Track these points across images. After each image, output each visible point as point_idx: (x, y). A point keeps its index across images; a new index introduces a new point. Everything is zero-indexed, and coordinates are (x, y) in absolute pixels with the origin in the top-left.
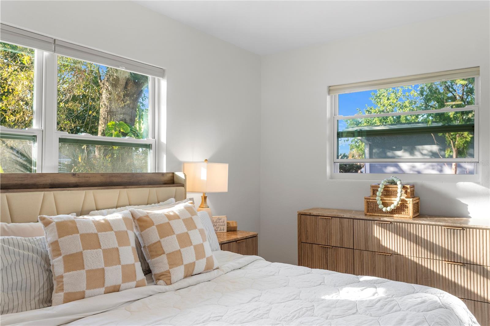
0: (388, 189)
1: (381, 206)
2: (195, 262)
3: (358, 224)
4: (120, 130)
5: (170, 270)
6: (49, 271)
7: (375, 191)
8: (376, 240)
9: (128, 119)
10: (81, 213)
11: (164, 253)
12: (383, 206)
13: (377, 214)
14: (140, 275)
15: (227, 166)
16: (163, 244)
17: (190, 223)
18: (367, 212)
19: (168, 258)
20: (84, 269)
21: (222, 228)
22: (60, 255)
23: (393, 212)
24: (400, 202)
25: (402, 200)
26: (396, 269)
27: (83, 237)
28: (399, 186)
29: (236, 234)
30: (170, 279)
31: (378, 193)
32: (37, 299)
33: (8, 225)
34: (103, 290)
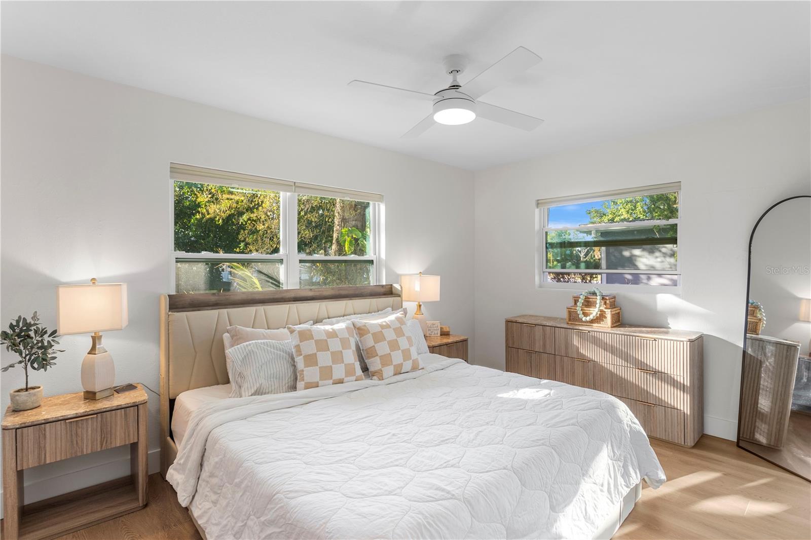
0: (589, 300)
1: (581, 316)
2: (402, 363)
3: (559, 332)
4: (352, 236)
5: (382, 369)
6: (294, 366)
7: (576, 302)
8: (575, 348)
9: (359, 225)
10: (317, 321)
11: (377, 355)
12: (583, 316)
13: (578, 323)
14: (359, 372)
15: (439, 278)
16: (377, 348)
17: (399, 332)
19: (380, 359)
20: (317, 366)
21: (436, 333)
22: (302, 355)
23: (592, 321)
24: (599, 313)
25: (601, 311)
27: (317, 342)
28: (598, 297)
29: (448, 339)
30: (382, 376)
31: (578, 304)
32: (287, 385)
33: (266, 331)
34: (331, 381)
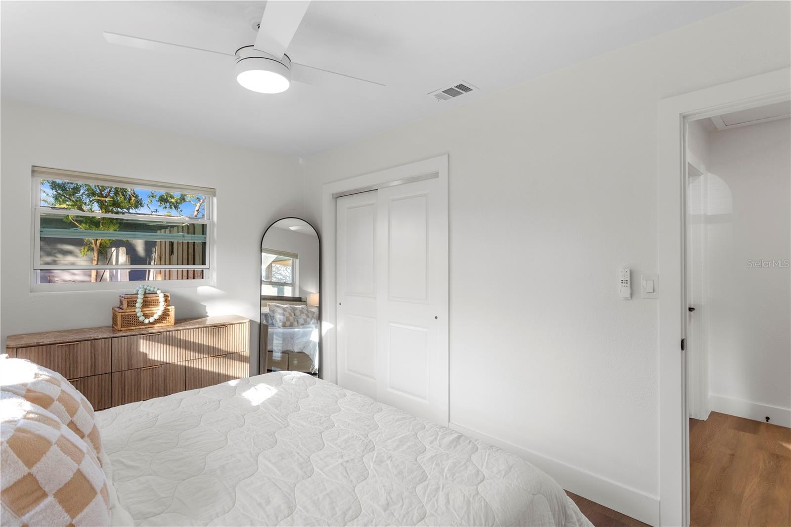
0: (148, 299)
1: (141, 319)
3: (118, 343)
7: (129, 302)
8: (142, 355)
12: (144, 318)
18: (122, 327)
23: (157, 321)
24: (162, 311)
25: (165, 309)
26: (164, 379)
28: (161, 295)
31: (137, 305)
